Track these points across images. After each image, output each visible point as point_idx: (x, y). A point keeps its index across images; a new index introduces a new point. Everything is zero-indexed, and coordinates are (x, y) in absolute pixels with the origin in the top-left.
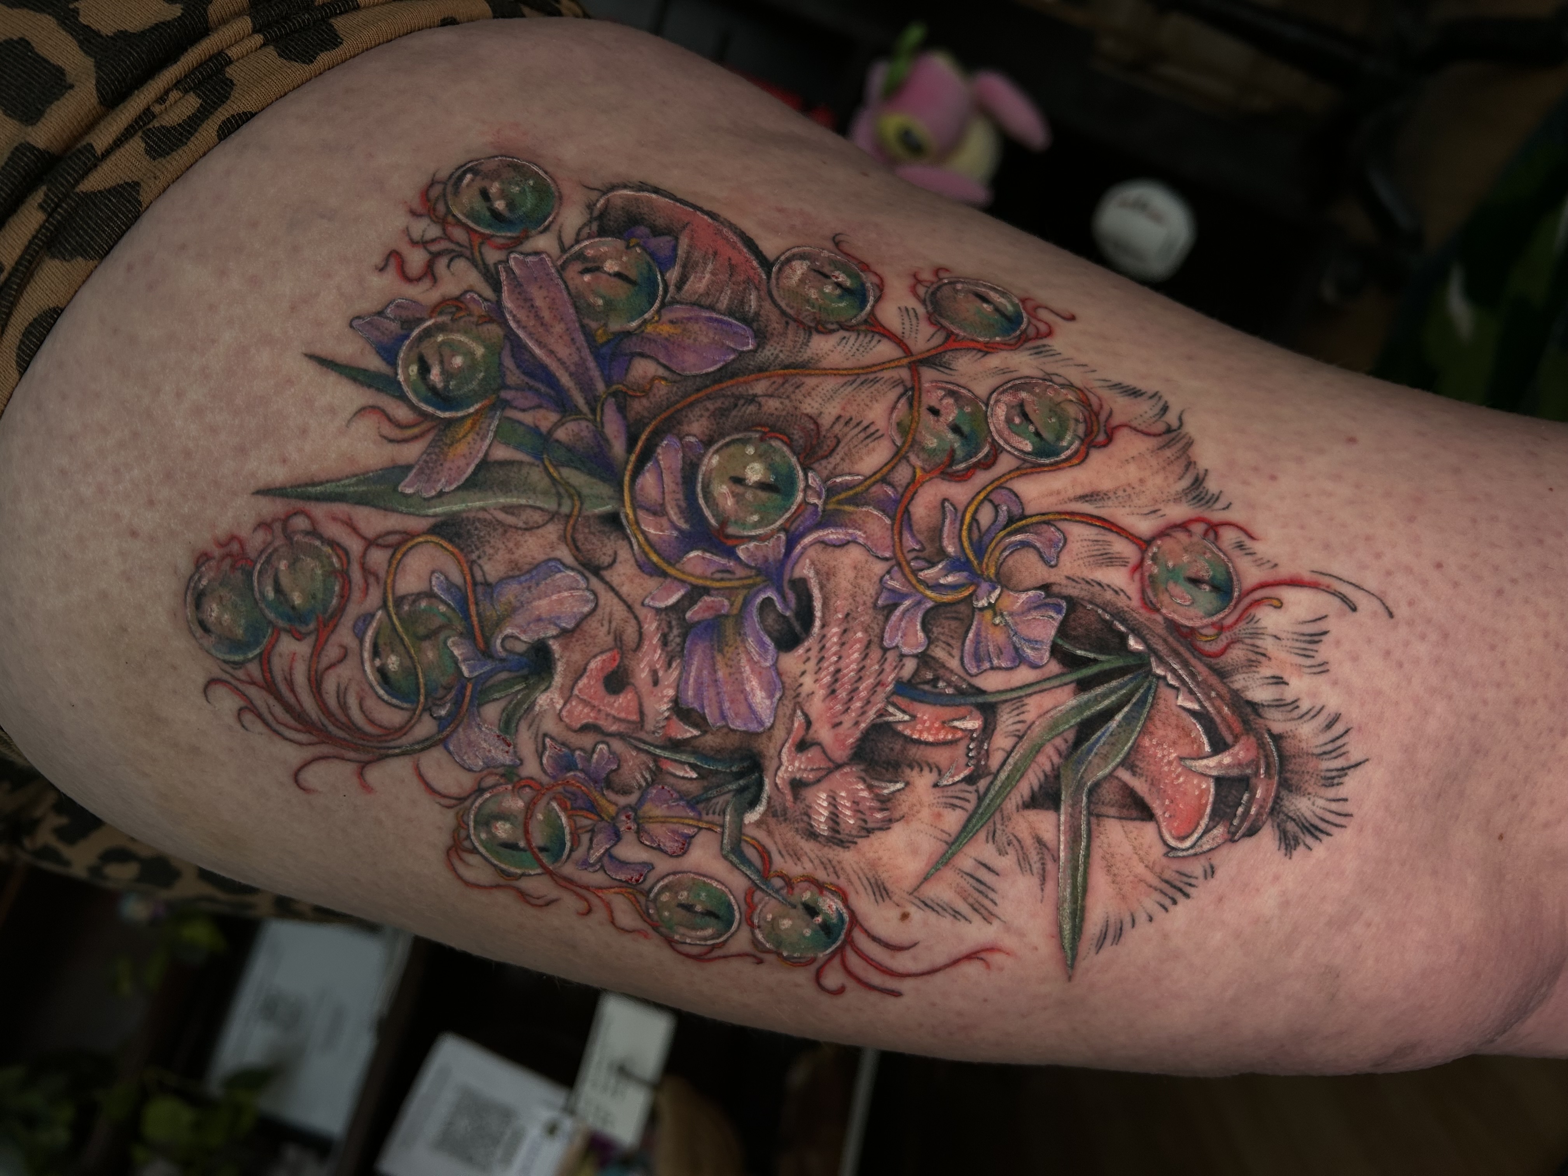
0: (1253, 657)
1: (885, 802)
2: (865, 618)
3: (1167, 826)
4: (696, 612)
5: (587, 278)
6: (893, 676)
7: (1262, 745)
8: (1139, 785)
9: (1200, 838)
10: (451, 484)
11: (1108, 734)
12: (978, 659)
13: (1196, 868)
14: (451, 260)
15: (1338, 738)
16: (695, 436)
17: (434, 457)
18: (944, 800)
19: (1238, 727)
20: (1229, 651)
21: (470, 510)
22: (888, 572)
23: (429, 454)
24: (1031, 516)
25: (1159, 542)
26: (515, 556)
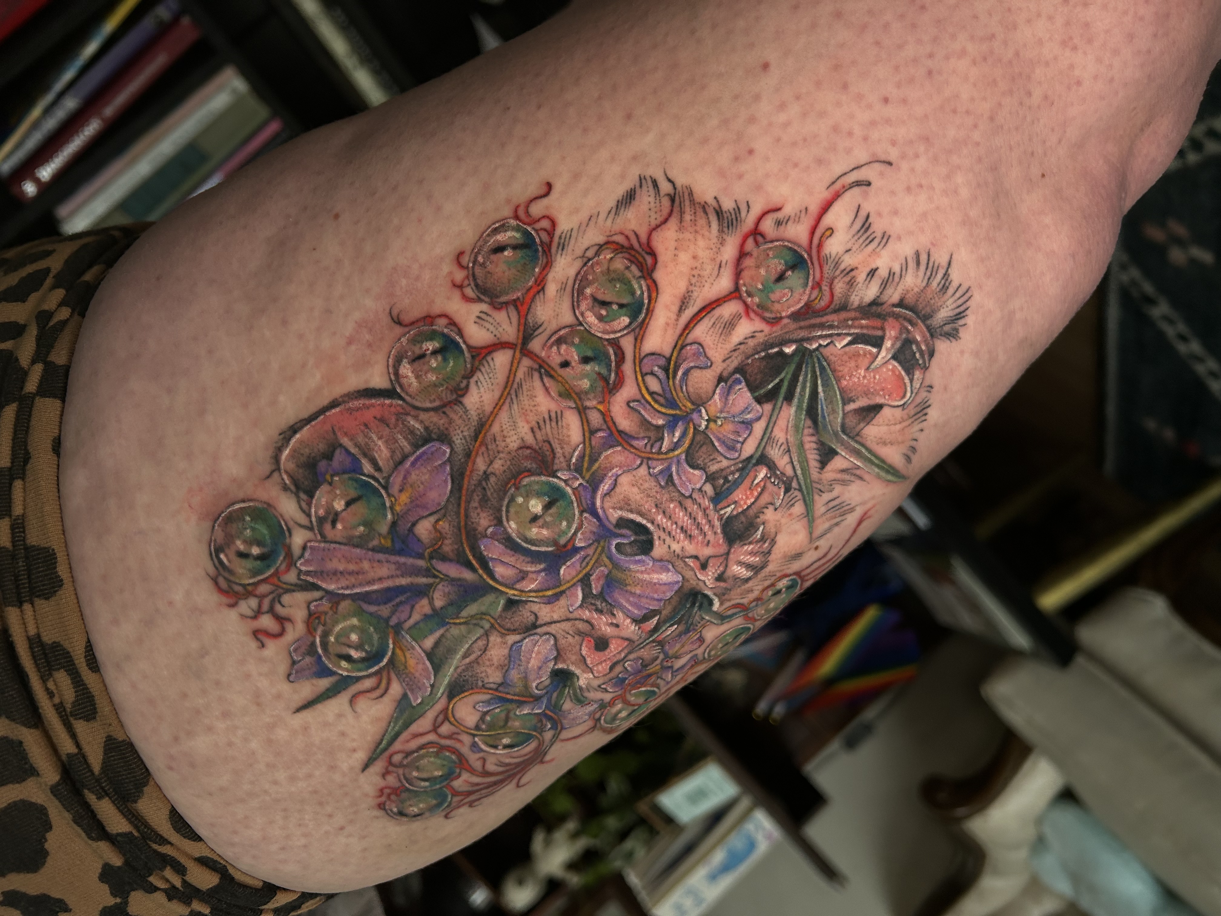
0: (848, 279)
1: (762, 539)
2: (665, 497)
3: (892, 400)
4: (596, 587)
6: (706, 501)
8: (862, 403)
9: (912, 386)
10: (430, 678)
11: (823, 401)
12: (732, 448)
13: (922, 395)
14: (280, 602)
16: (489, 526)
17: (407, 679)
20: (834, 291)
21: (452, 675)
22: (649, 468)
23: (404, 681)
24: (672, 355)
25: (741, 282)
26: (496, 663)
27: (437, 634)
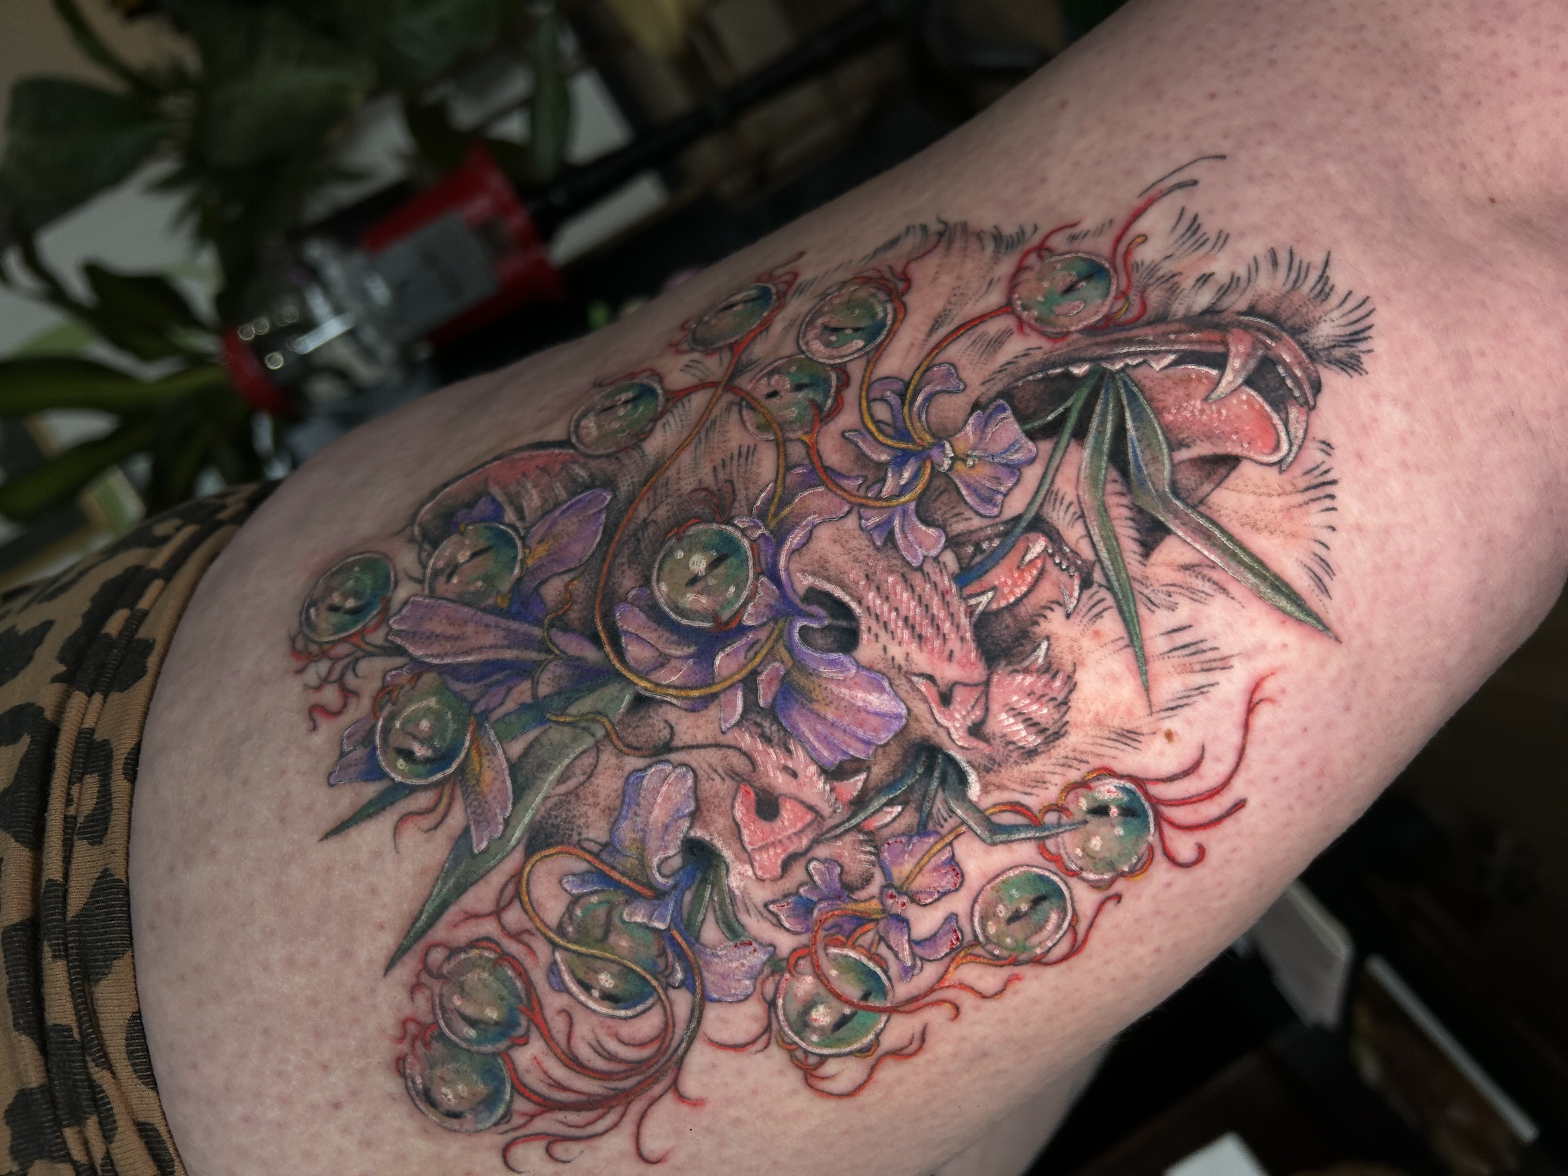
0: (1168, 285)
1: (1049, 669)
2: (882, 564)
3: (1255, 452)
4: (765, 695)
5: (455, 580)
6: (946, 579)
7: (1246, 327)
8: (1203, 449)
9: (1288, 433)
10: (506, 808)
11: (1136, 443)
12: (990, 501)
13: (1314, 455)
14: (354, 670)
15: (1291, 264)
16: (632, 589)
17: (475, 803)
18: (1087, 619)
19: (1216, 336)
20: (1147, 300)
21: (538, 810)
22: (860, 518)
23: (470, 805)
24: (912, 378)
25: (1016, 296)
26: (602, 804)
27: (531, 735)
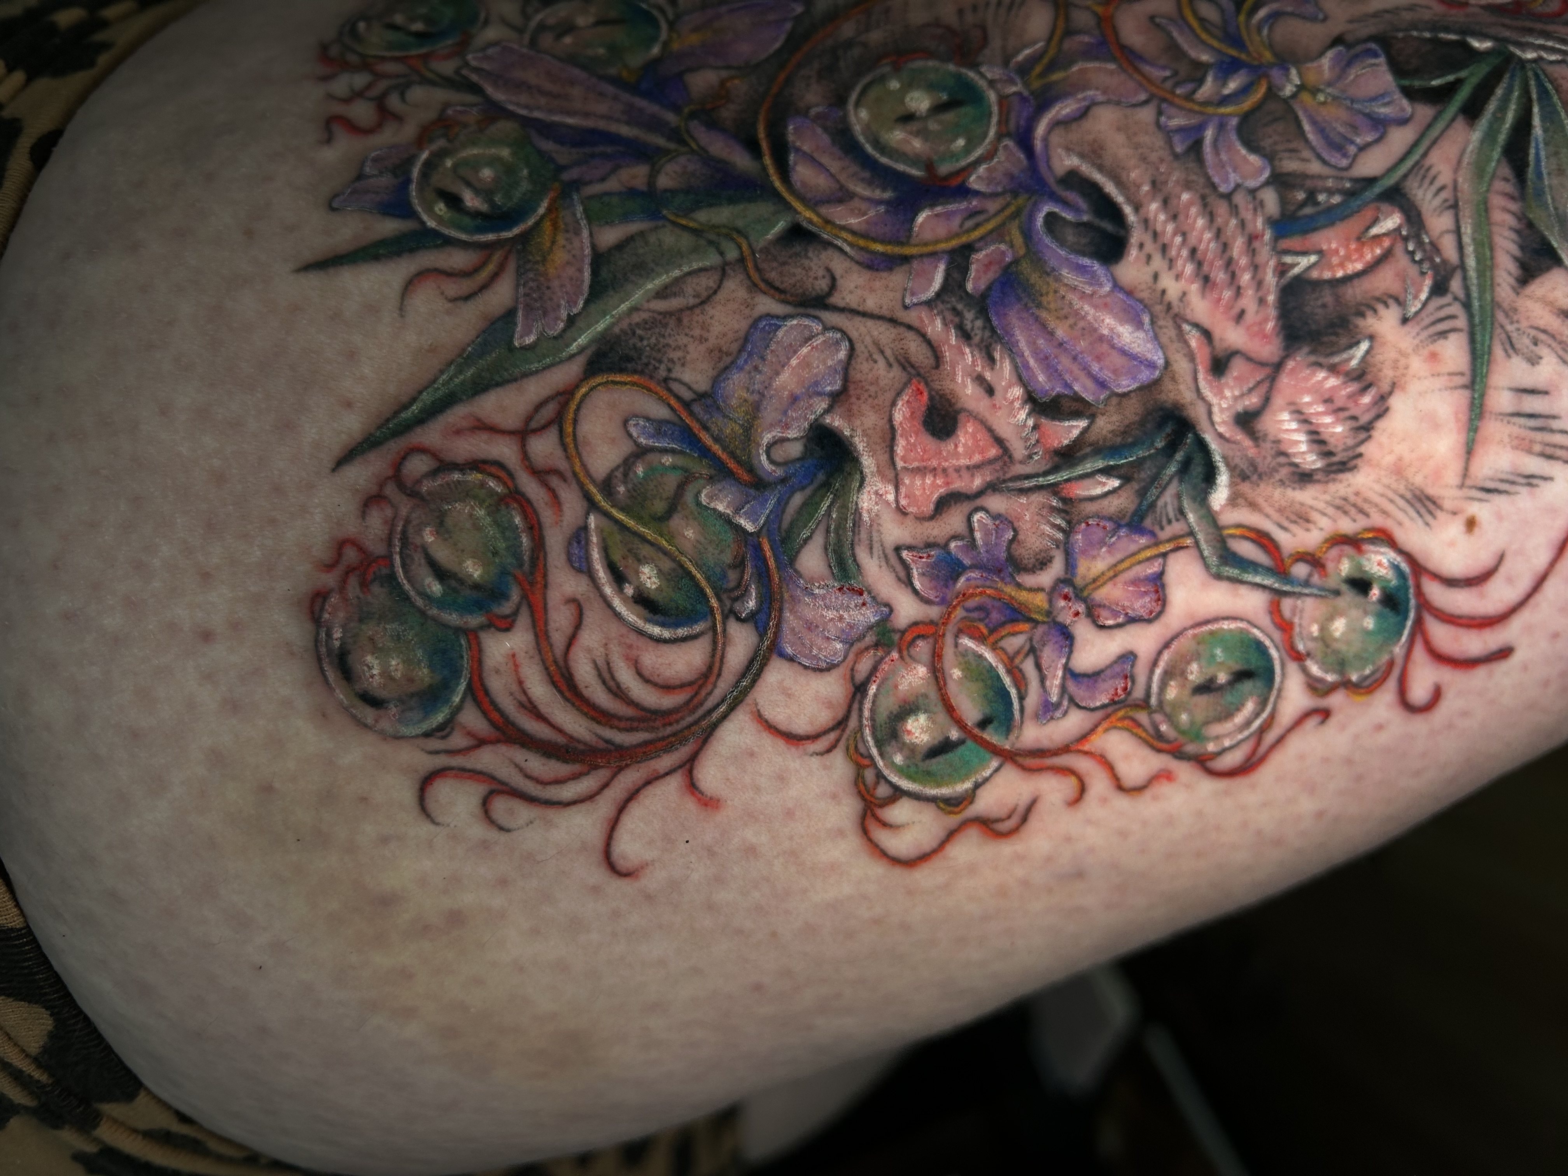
1: (1362, 377)
2: (1177, 175)
4: (977, 279)
5: (568, 41)
6: (1260, 219)
10: (575, 303)
11: (1541, 146)
14: (402, 94)
17: (532, 284)
18: (1427, 333)
22: (1160, 113)
23: (525, 284)
26: (712, 342)
27: (634, 227)
